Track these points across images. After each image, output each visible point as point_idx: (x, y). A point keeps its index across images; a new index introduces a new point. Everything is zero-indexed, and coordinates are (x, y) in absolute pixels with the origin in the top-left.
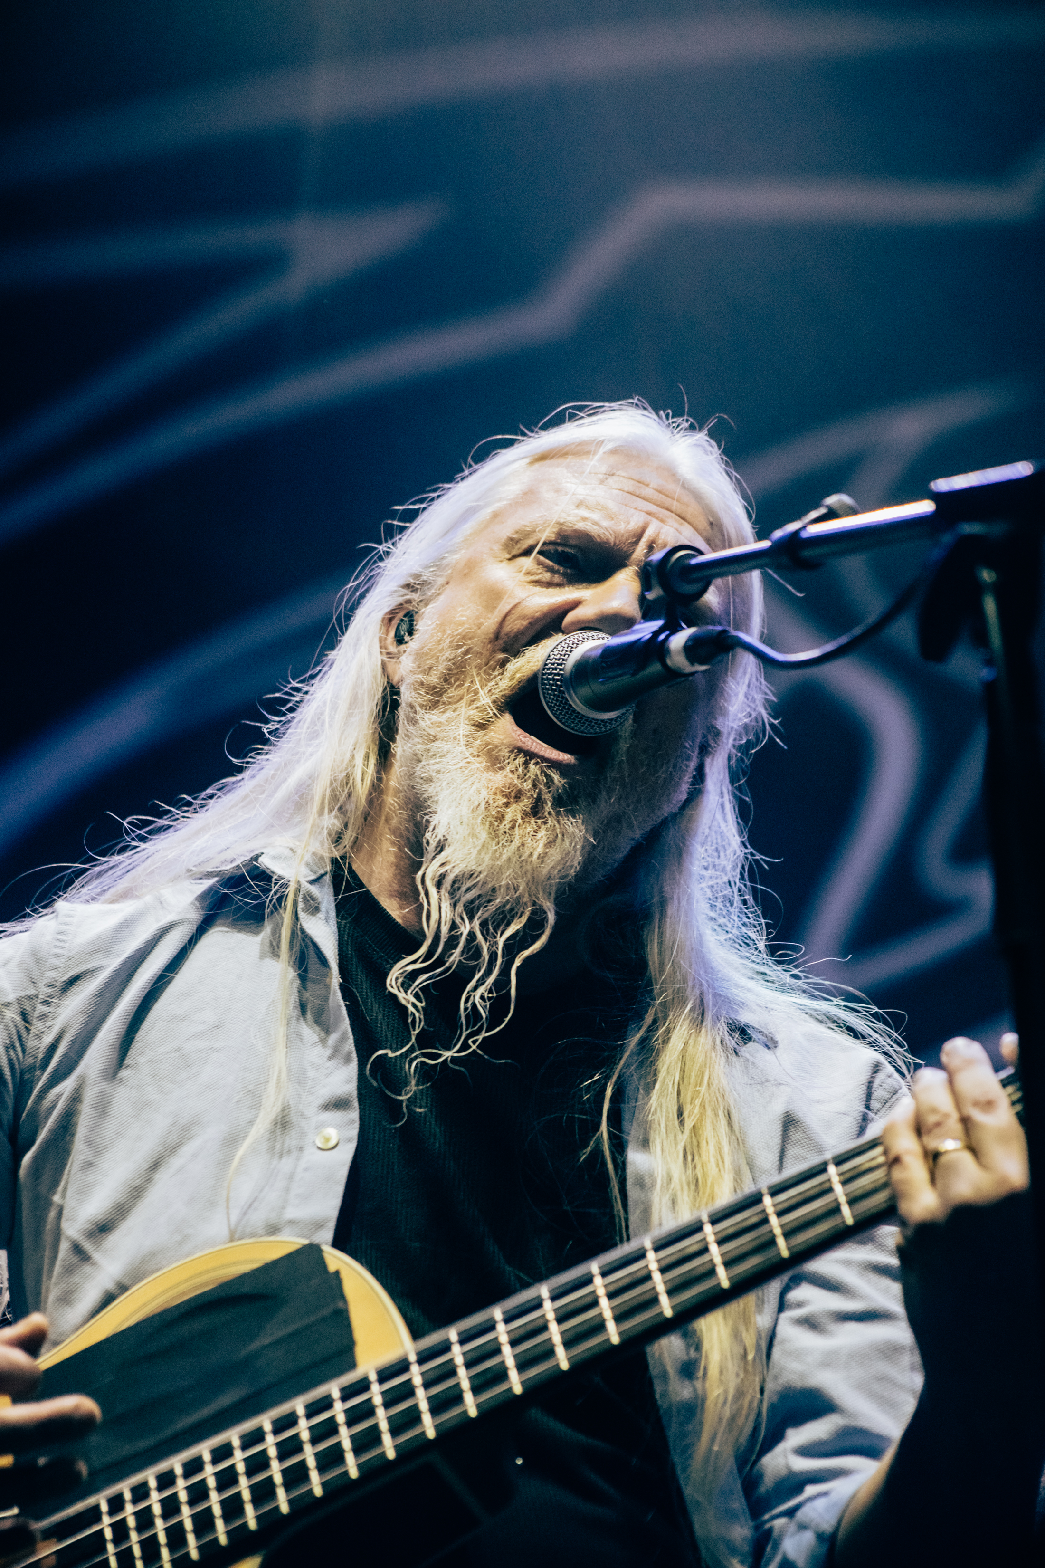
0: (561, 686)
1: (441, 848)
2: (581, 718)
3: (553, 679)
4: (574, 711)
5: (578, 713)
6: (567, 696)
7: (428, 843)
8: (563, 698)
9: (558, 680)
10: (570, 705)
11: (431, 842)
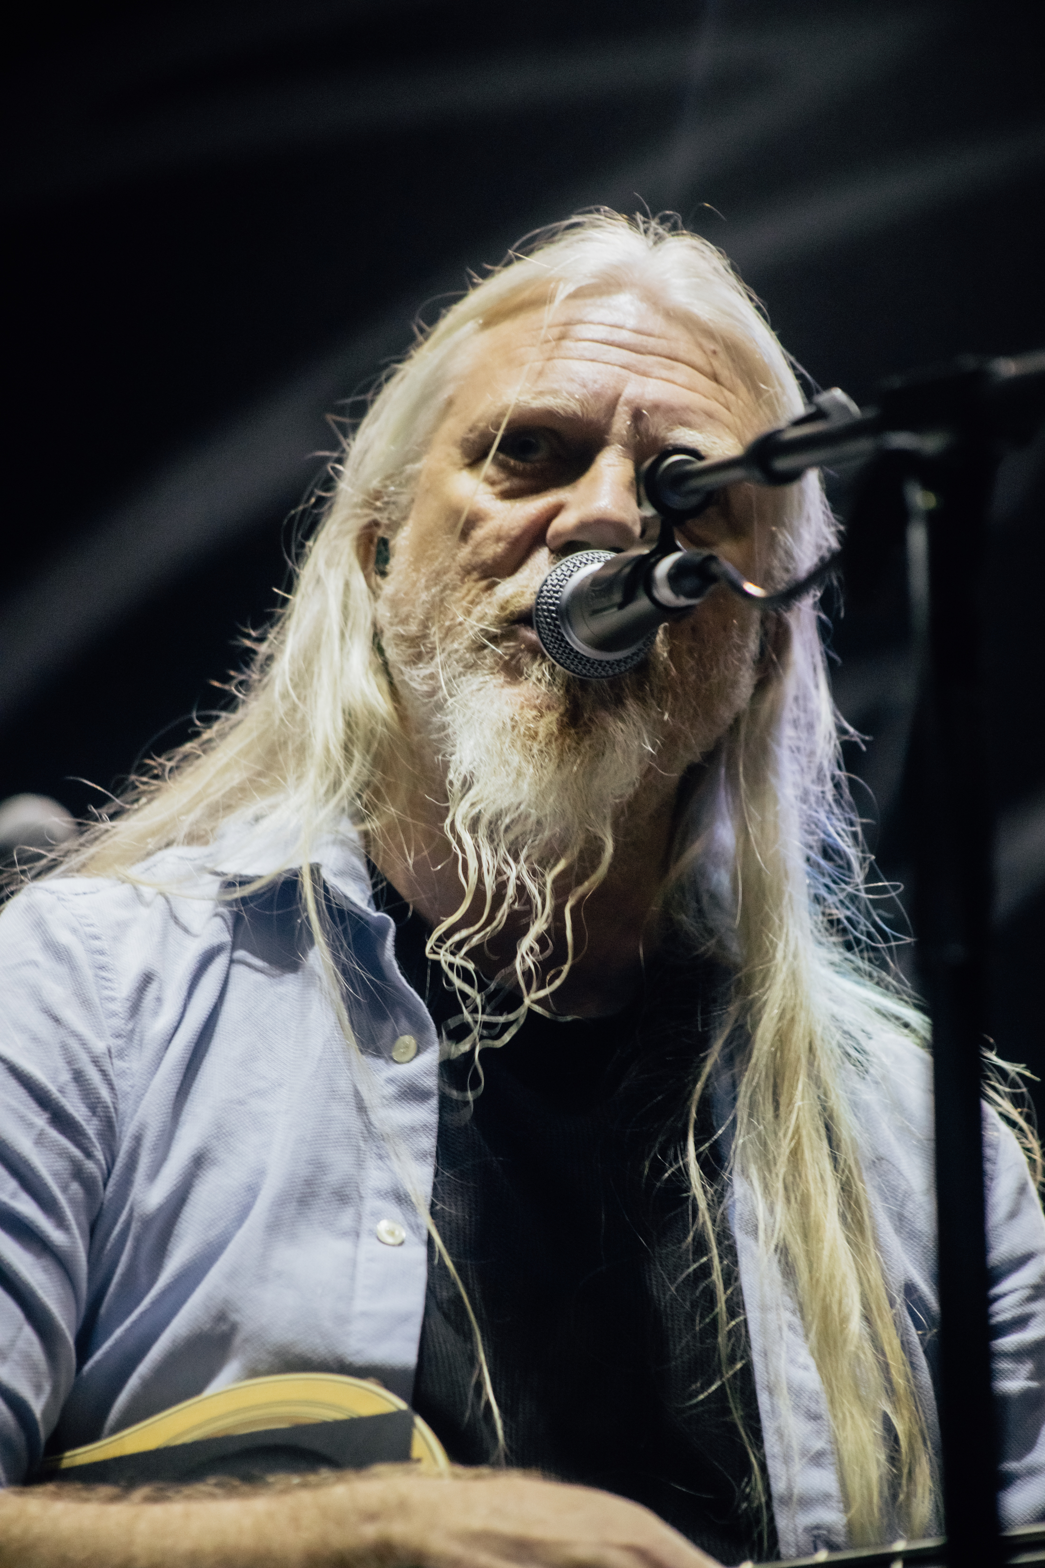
0: (556, 619)
1: (467, 785)
2: (581, 659)
3: (549, 611)
4: (572, 650)
5: (577, 652)
6: (562, 631)
7: (451, 783)
8: (559, 633)
9: (553, 611)
10: (567, 643)
11: (455, 782)
